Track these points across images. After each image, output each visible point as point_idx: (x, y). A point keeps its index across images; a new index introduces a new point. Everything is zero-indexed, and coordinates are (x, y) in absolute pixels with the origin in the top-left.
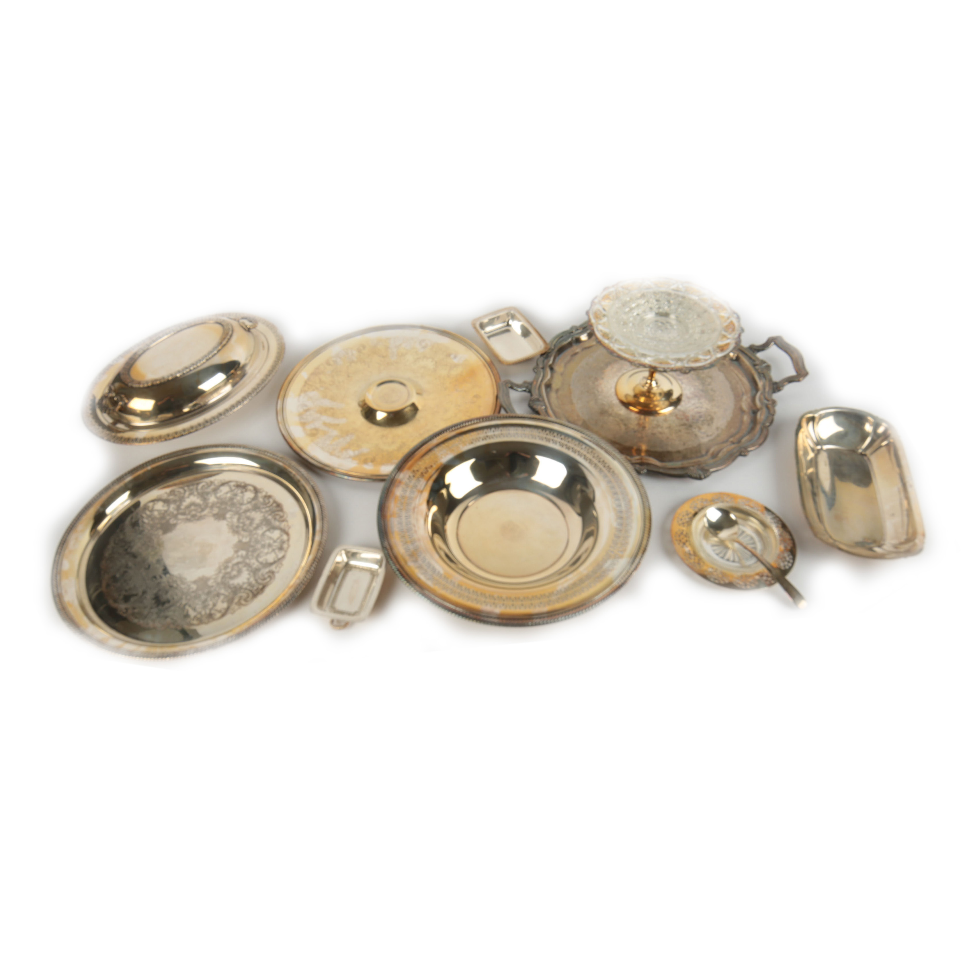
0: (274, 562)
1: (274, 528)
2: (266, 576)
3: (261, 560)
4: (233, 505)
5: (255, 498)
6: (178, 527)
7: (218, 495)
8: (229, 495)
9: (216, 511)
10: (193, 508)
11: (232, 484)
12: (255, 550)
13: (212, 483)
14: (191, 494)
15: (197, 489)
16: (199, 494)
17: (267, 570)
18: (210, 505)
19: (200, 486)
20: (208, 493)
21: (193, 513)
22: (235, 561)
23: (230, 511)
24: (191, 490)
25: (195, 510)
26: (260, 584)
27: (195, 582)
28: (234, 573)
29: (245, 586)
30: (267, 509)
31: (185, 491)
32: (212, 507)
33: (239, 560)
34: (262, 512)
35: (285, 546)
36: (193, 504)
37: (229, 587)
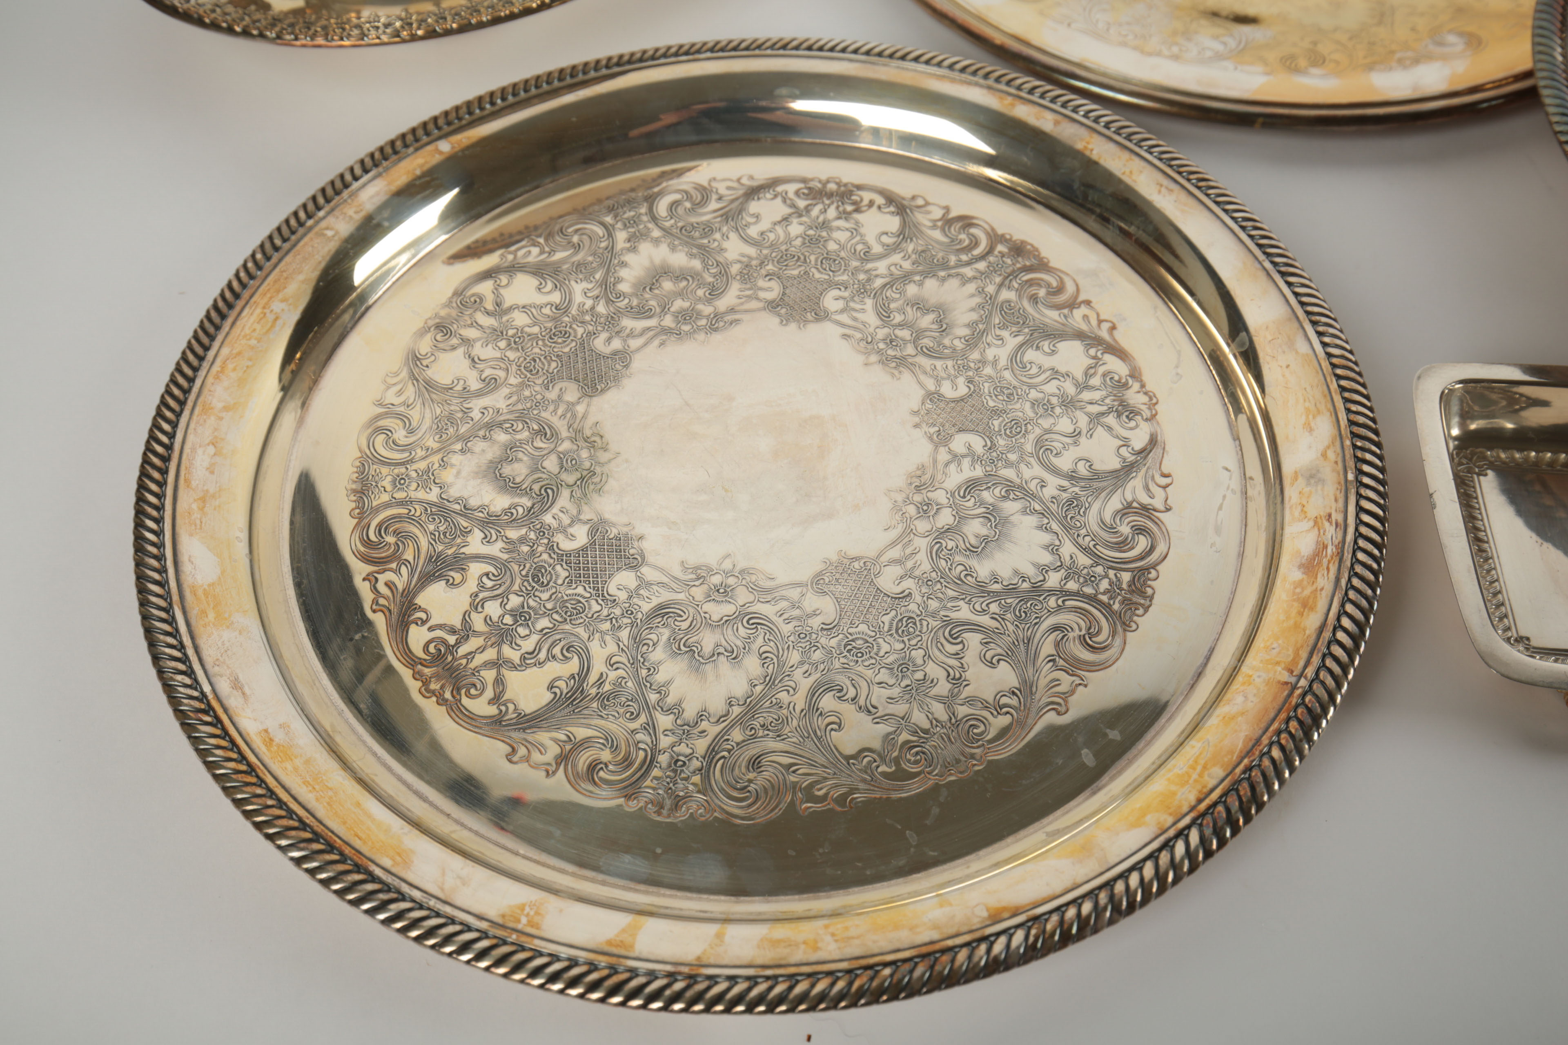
0: (1128, 470)
1: (1056, 335)
2: (1125, 529)
3: (1064, 463)
4: (829, 260)
5: (907, 232)
6: (638, 362)
7: (753, 232)
8: (796, 229)
9: (772, 290)
10: (668, 285)
11: (791, 189)
12: (1017, 428)
13: (705, 192)
14: (634, 239)
15: (654, 219)
16: (666, 231)
17: (1115, 503)
18: (735, 269)
19: (662, 207)
20: (708, 230)
21: (679, 304)
22: (955, 477)
23: (832, 284)
24: (634, 221)
25: (681, 294)
26: (1119, 565)
27: (818, 583)
28: (975, 528)
29: (1054, 580)
30: (982, 265)
31: (610, 232)
32: (747, 275)
33: (969, 471)
34: (965, 281)
35: (1134, 397)
36: (659, 273)
37: (982, 589)
